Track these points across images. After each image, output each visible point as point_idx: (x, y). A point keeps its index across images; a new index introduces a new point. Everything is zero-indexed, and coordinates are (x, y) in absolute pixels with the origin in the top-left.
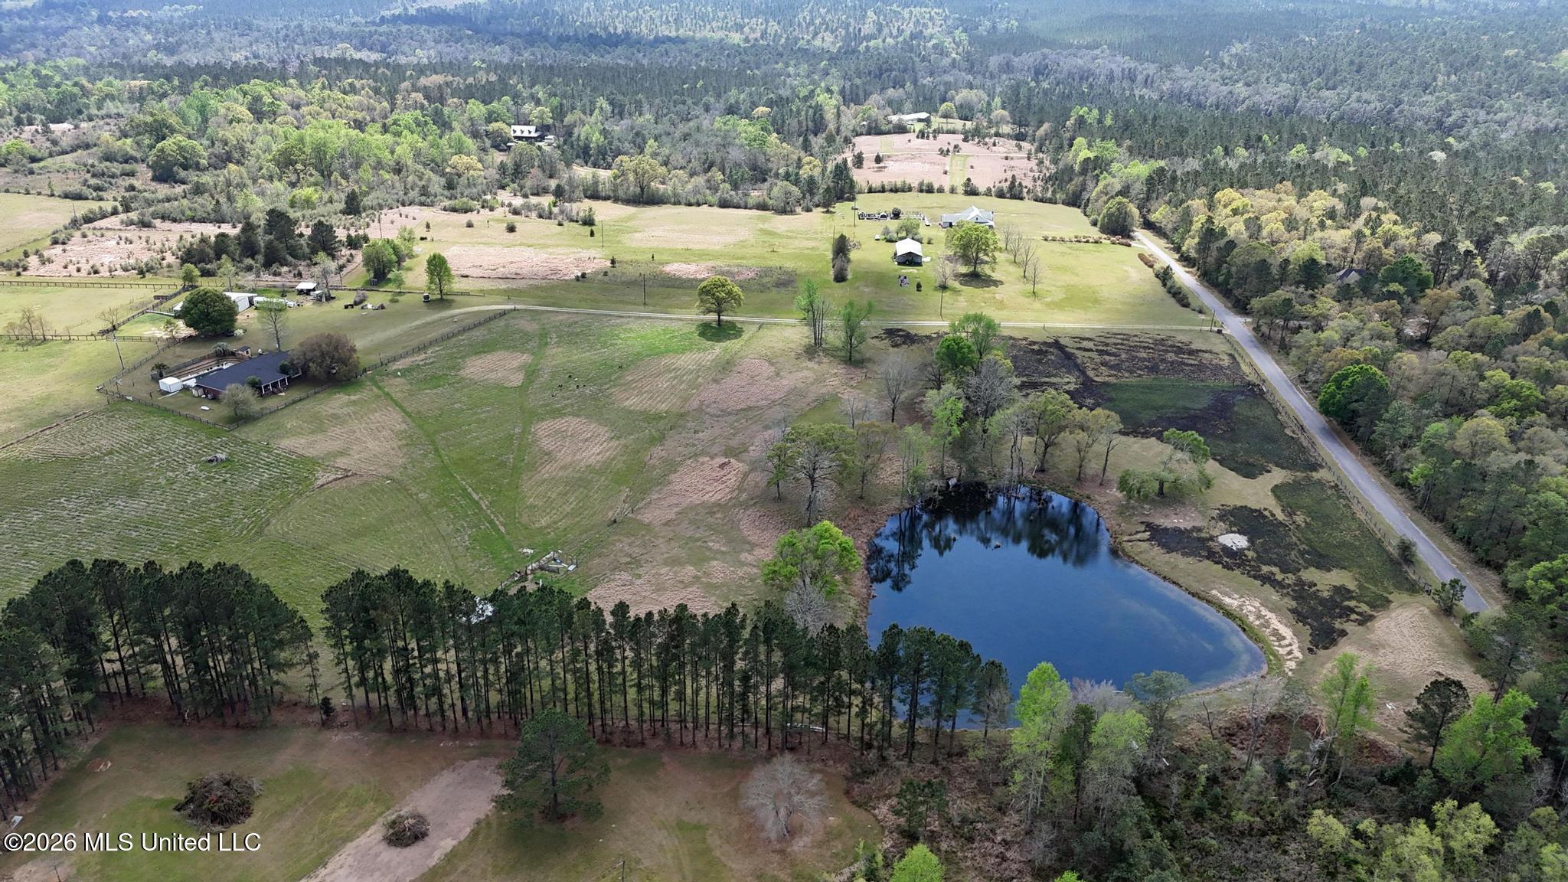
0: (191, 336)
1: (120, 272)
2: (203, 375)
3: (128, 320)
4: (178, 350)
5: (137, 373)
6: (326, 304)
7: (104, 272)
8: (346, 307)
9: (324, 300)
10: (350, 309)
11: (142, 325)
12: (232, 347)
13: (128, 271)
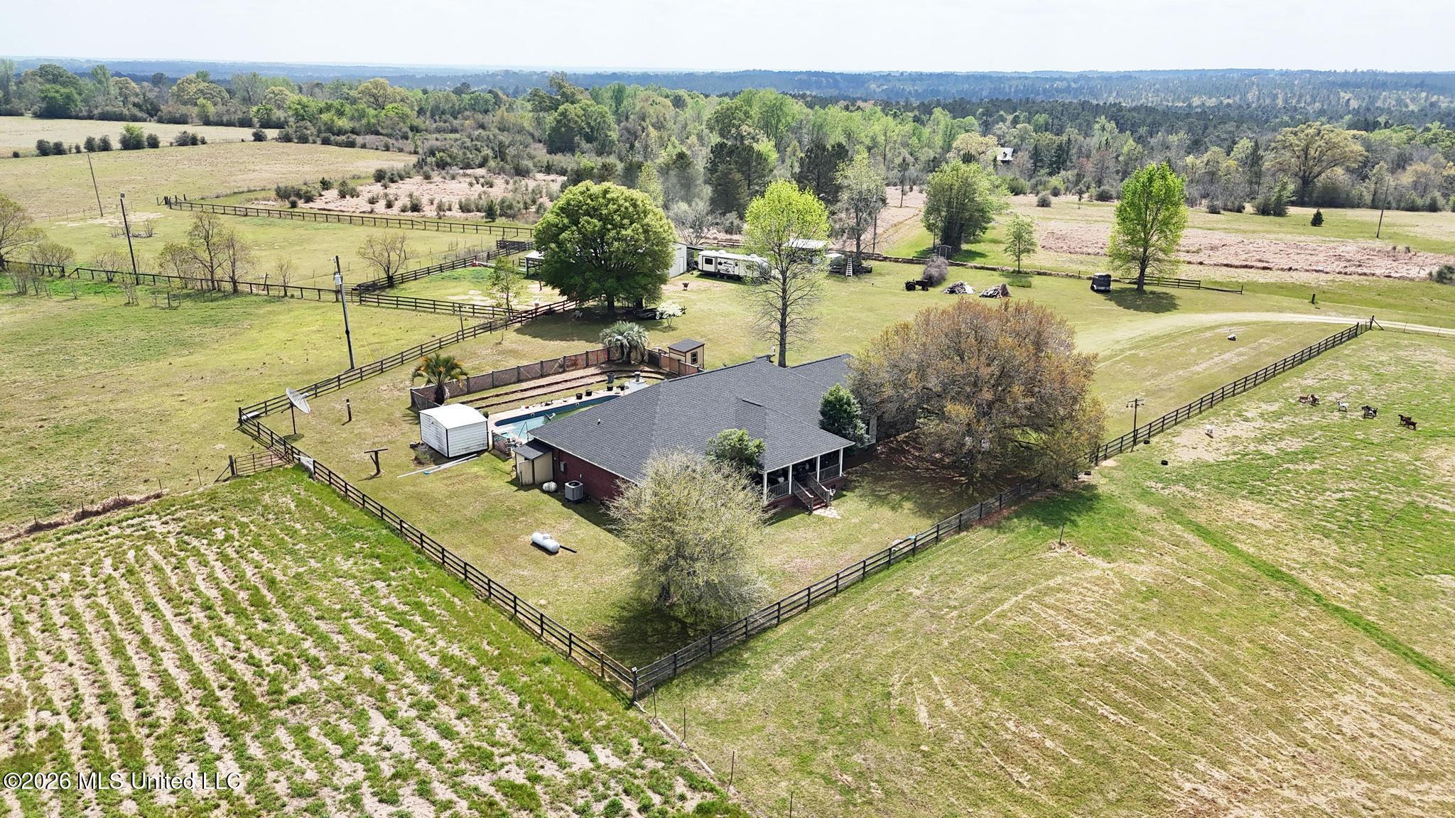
0: (550, 312)
1: (456, 213)
2: (559, 411)
3: (429, 271)
4: (510, 336)
5: (381, 384)
6: (852, 279)
7: (430, 212)
8: (910, 287)
9: (850, 271)
10: (918, 293)
11: (454, 283)
12: (653, 341)
13: (469, 211)
